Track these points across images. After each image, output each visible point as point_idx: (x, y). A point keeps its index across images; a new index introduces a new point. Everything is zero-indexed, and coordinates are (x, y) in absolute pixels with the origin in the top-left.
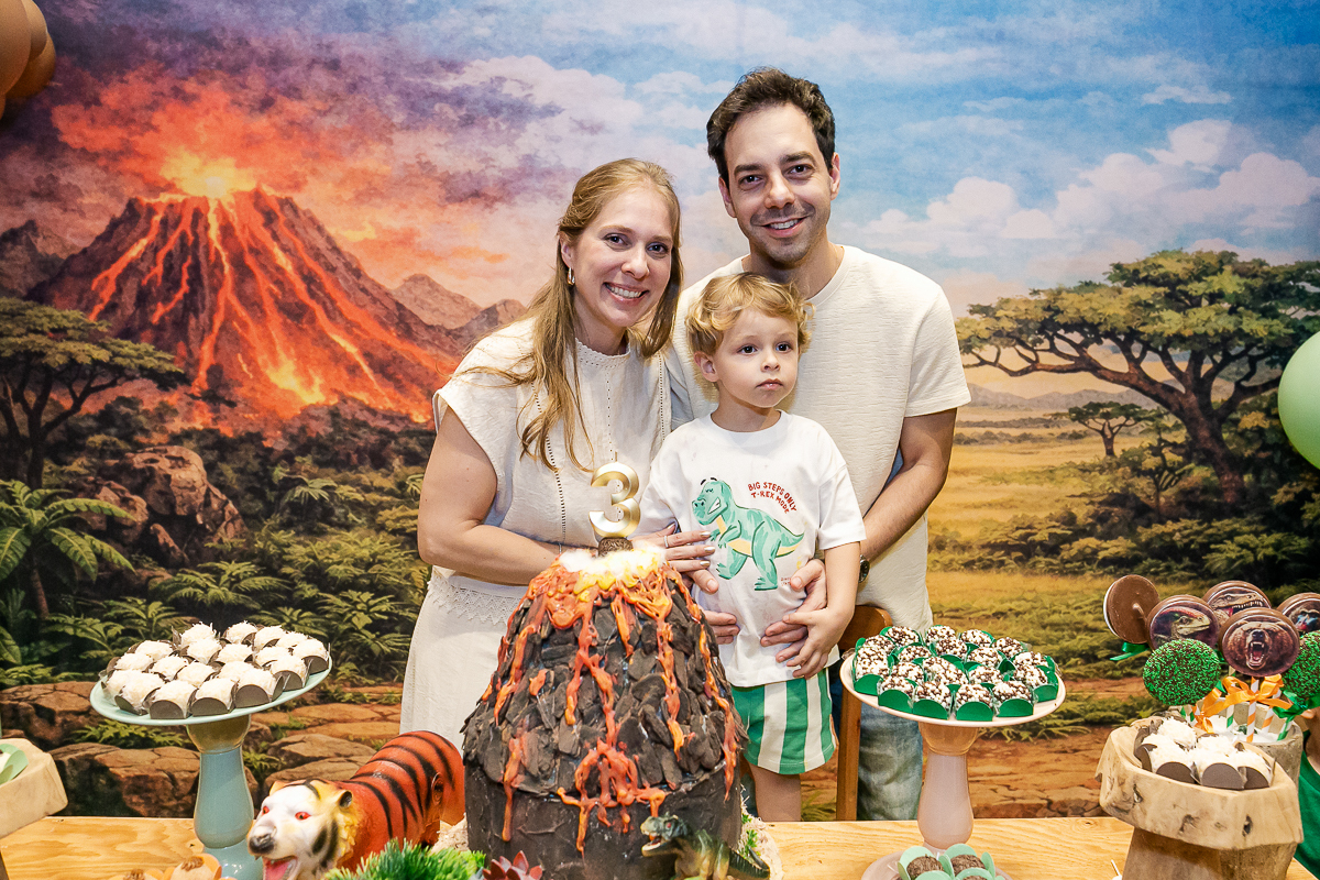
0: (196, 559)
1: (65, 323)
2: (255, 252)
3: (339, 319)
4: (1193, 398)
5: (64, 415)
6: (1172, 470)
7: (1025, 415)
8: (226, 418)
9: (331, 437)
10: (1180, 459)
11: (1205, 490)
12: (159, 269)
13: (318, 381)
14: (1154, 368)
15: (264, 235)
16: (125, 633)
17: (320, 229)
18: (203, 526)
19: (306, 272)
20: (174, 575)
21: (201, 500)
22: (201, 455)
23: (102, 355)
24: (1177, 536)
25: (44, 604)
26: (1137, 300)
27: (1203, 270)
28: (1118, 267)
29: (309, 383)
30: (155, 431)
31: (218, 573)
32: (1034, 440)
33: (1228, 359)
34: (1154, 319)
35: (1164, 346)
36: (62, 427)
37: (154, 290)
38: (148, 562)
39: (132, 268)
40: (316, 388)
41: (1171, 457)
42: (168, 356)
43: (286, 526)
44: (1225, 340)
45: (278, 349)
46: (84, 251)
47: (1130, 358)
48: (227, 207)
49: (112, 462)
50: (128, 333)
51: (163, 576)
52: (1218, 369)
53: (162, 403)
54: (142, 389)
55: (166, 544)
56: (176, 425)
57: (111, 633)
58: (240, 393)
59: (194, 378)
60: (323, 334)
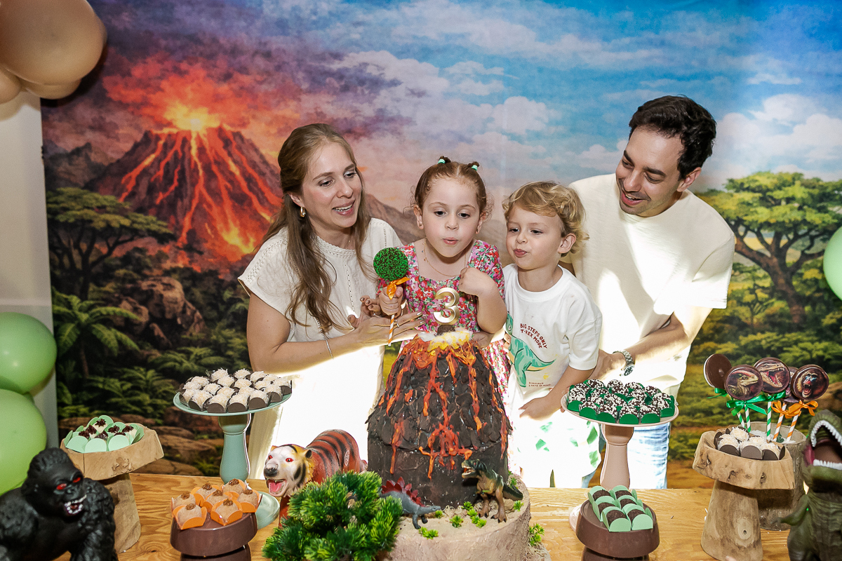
0: (176, 345)
1: (105, 203)
2: (218, 163)
3: (266, 204)
4: (775, 260)
5: (102, 258)
6: (761, 303)
8: (197, 261)
10: (767, 296)
11: (781, 315)
12: (161, 172)
13: (252, 240)
14: (752, 242)
15: (224, 153)
16: (133, 388)
17: (256, 150)
18: (181, 325)
19: (247, 175)
20: (163, 354)
21: (180, 310)
22: (182, 283)
23: (126, 222)
24: (763, 342)
25: (86, 369)
26: (742, 201)
27: (782, 184)
28: (731, 181)
29: (246, 241)
30: (155, 267)
31: (188, 354)
33: (797, 237)
34: (752, 212)
35: (758, 229)
36: (101, 264)
37: (158, 185)
38: (148, 346)
39: (145, 171)
40: (251, 245)
41: (761, 295)
42: (165, 224)
43: (230, 326)
44: (795, 226)
45: (230, 221)
46: (118, 161)
48: (202, 137)
49: (129, 286)
50: (141, 210)
51: (156, 354)
52: (790, 243)
53: (160, 251)
54: (149, 243)
55: (159, 336)
56: (168, 265)
57: (125, 388)
58: (206, 246)
59: (179, 237)
60: (256, 213)
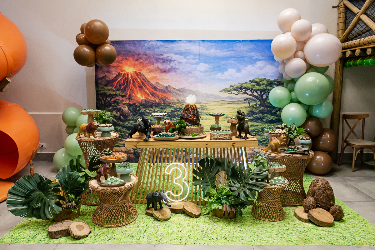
0: (126, 120)
1: (109, 89)
2: (135, 79)
3: (146, 88)
4: (261, 98)
5: (109, 101)
6: (258, 107)
7: (238, 100)
8: (131, 101)
9: (145, 104)
11: (263, 110)
12: (122, 81)
13: (143, 96)
14: (255, 94)
15: (137, 77)
17: (144, 76)
18: (127, 116)
19: (142, 82)
20: (123, 123)
21: (127, 113)
22: (127, 106)
23: (114, 93)
24: (259, 116)
26: (253, 85)
27: (261, 81)
28: (250, 80)
29: (142, 97)
30: (121, 103)
31: (129, 122)
32: (239, 103)
33: (265, 92)
34: (255, 87)
35: (256, 91)
36: (108, 103)
37: (122, 84)
38: (120, 121)
39: (119, 81)
40: (143, 97)
42: (123, 93)
43: (139, 116)
44: (265, 90)
45: (138, 92)
46: (113, 79)
47: (252, 92)
48: (132, 73)
49: (115, 108)
50: (118, 90)
52: (264, 94)
53: (122, 99)
54: (120, 98)
55: (122, 119)
56: (124, 102)
58: (133, 98)
59: (127, 96)
60: (144, 90)
